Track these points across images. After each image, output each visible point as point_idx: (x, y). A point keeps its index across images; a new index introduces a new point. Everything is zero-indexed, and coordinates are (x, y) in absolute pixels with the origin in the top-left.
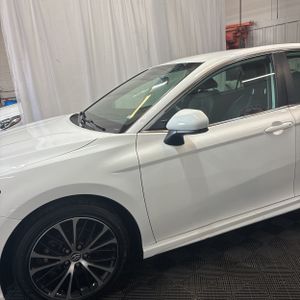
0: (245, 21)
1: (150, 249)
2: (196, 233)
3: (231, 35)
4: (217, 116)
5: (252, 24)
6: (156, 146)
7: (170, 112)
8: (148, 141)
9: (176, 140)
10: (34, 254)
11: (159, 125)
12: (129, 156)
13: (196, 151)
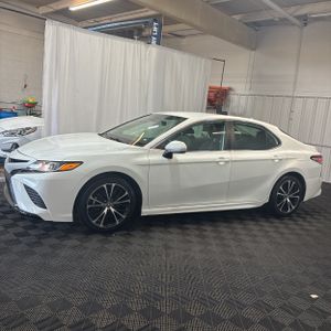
0: (225, 85)
3: (212, 94)
4: (192, 148)
5: (230, 89)
6: (158, 157)
7: (167, 141)
8: (154, 153)
9: (169, 155)
10: (91, 197)
11: (161, 146)
12: (145, 159)
13: (178, 163)
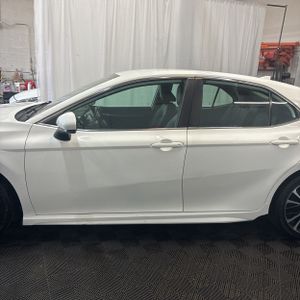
1: (29, 219)
2: (73, 217)
